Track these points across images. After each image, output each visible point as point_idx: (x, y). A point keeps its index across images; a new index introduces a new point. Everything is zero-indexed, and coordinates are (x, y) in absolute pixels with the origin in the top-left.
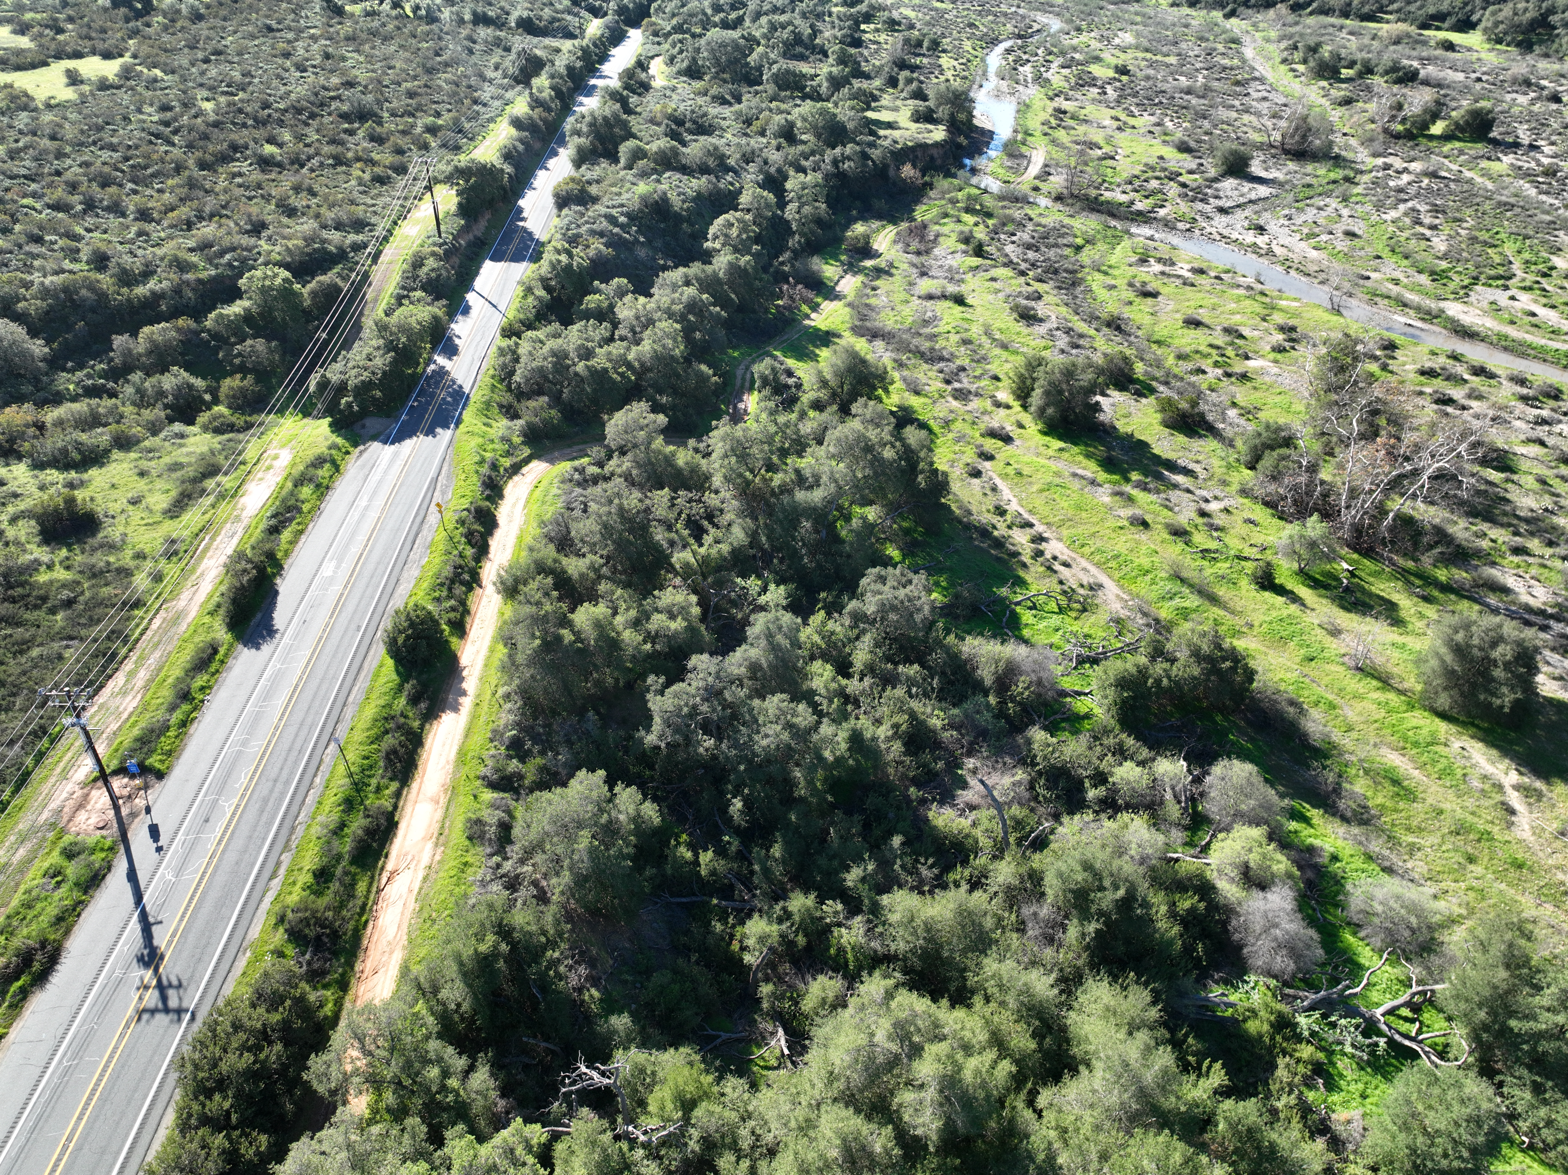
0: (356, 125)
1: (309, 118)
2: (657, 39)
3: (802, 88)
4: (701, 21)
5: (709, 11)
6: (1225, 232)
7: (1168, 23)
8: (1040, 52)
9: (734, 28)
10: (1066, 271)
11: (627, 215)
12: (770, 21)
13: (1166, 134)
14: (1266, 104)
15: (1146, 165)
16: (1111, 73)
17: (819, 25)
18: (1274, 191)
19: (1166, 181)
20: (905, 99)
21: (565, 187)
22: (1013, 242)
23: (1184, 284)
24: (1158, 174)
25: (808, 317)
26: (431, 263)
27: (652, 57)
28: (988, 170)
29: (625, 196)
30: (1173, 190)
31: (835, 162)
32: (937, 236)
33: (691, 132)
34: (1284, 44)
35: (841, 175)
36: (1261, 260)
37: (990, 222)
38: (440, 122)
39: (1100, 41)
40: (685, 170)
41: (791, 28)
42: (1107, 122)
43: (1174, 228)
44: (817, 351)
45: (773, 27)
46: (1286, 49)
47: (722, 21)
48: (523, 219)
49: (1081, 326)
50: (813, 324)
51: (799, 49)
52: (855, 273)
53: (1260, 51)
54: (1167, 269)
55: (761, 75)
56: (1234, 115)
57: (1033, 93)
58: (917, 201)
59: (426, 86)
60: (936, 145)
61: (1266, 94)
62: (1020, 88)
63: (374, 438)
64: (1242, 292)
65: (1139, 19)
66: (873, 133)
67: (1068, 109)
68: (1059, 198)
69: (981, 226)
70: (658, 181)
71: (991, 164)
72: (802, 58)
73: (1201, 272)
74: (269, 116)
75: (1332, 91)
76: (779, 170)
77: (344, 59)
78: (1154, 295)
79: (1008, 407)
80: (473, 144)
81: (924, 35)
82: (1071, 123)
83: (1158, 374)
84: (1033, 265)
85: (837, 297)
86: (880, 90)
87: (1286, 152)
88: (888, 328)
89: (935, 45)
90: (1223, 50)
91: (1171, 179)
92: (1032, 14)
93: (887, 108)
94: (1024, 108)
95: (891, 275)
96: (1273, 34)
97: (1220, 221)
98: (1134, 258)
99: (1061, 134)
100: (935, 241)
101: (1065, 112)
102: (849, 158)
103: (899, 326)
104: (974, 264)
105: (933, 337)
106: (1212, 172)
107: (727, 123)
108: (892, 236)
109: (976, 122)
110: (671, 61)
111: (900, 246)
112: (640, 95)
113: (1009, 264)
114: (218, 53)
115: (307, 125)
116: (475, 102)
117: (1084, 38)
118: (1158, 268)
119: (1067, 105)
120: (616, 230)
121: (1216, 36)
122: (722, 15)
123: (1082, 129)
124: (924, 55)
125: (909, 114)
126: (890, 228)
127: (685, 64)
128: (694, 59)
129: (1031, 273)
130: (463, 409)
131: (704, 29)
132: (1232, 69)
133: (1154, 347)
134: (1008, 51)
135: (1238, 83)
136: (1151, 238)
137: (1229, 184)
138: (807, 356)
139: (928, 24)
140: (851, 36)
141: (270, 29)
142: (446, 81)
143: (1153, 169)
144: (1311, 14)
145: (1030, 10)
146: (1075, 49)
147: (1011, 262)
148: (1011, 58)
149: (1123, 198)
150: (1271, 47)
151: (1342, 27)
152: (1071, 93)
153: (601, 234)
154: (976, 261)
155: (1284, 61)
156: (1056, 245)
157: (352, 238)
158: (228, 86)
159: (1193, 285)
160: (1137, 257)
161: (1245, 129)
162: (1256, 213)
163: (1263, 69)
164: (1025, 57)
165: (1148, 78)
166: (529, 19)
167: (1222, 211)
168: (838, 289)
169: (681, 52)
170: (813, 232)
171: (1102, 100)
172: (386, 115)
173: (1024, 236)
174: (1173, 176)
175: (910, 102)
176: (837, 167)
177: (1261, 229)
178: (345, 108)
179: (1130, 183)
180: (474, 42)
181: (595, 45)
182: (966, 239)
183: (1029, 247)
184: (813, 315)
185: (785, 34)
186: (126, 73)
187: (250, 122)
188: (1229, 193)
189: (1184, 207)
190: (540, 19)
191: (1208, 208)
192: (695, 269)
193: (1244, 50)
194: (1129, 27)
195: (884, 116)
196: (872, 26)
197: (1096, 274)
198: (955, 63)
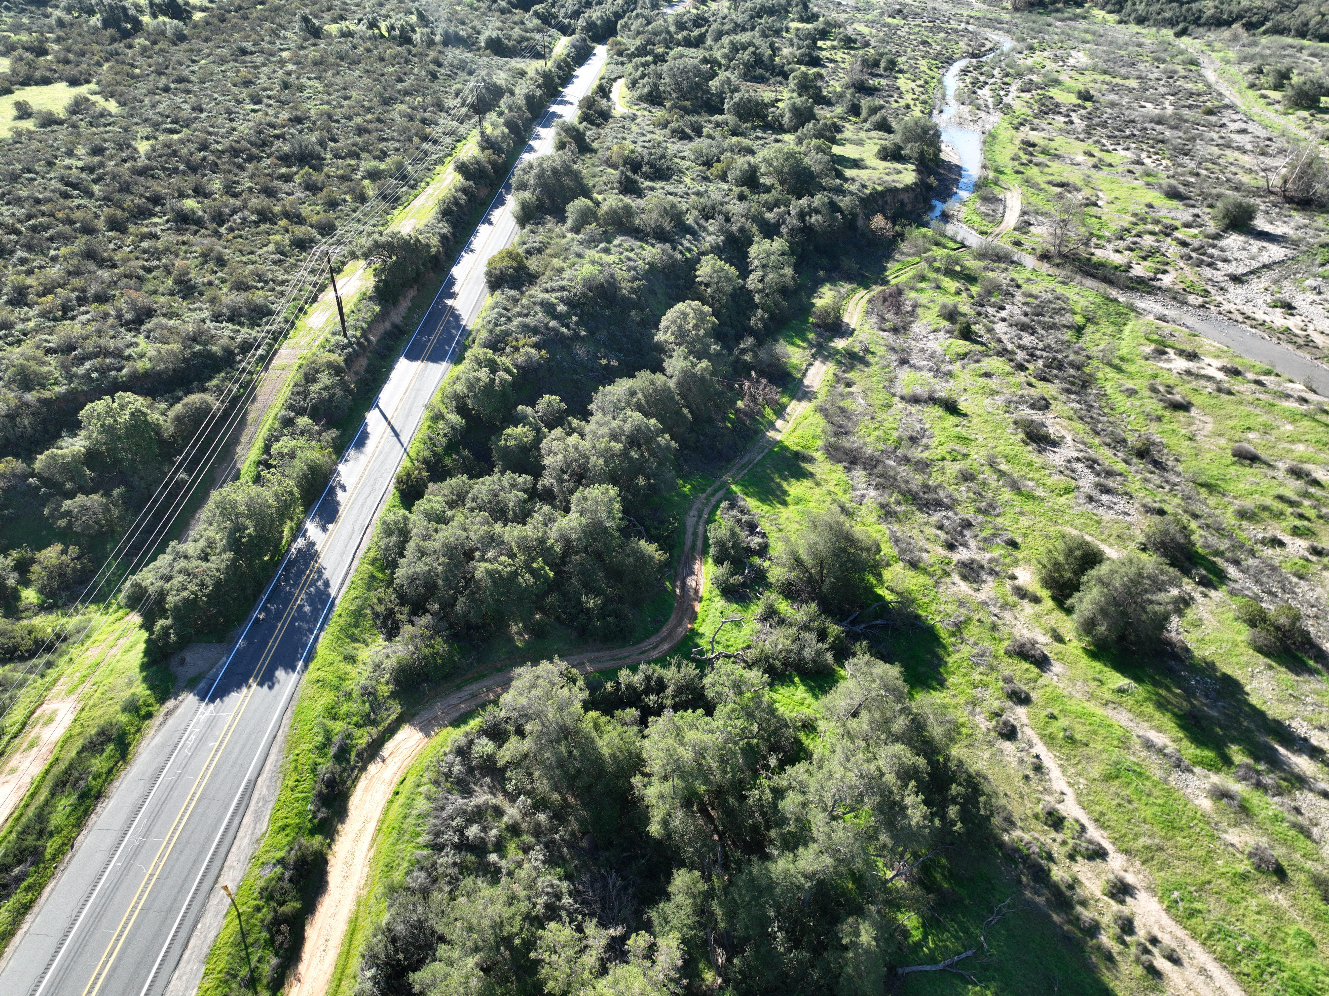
0: (294, 169)
1: (245, 161)
2: (621, 59)
3: (764, 117)
4: (665, 39)
5: (672, 29)
6: (1248, 310)
7: (1121, 42)
8: (996, 72)
9: (696, 46)
10: (1072, 365)
11: (566, 301)
12: (731, 42)
13: (1148, 175)
14: (1248, 138)
15: (1135, 215)
16: (1073, 99)
17: (778, 42)
18: (1288, 252)
19: (1161, 237)
20: (869, 130)
21: (499, 265)
22: (1004, 320)
23: (1219, 390)
24: (1150, 227)
25: (772, 425)
26: (325, 379)
27: (615, 80)
28: (962, 216)
29: (567, 274)
30: (1172, 249)
31: (802, 215)
32: (915, 306)
33: (647, 177)
34: (1246, 67)
35: (807, 230)
36: (1299, 352)
37: (975, 289)
38: (383, 166)
39: (1055, 62)
40: (637, 233)
41: (751, 49)
42: (1080, 158)
43: (1184, 303)
44: (785, 485)
45: (735, 48)
46: (1250, 72)
47: (685, 38)
48: (453, 296)
49: (1106, 456)
50: (778, 437)
51: (759, 71)
52: (825, 359)
53: (1222, 74)
54: (1191, 365)
55: (723, 104)
56: (1216, 151)
57: (994, 119)
58: (889, 257)
59: (379, 120)
60: (907, 188)
61: (1243, 126)
62: (982, 114)
63: (191, 685)
64: (1292, 405)
65: (1089, 37)
66: (839, 175)
67: (1036, 141)
68: (1045, 257)
69: (964, 295)
70: (607, 251)
71: (964, 209)
72: (761, 80)
73: (1236, 372)
74: (204, 159)
75: (1316, 123)
76: (742, 230)
77: (301, 89)
78: (1184, 407)
79: (1036, 600)
80: (414, 192)
81: (882, 55)
82: (1041, 158)
83: (1224, 545)
84: (1032, 355)
85: (805, 395)
86: (843, 118)
87: (1289, 200)
88: (869, 451)
89: (892, 64)
90: (1182, 73)
91: (1167, 235)
92: (982, 30)
93: (851, 142)
94: (989, 139)
95: (867, 364)
96: (1232, 55)
97: (1236, 293)
98: (1148, 349)
99: (1033, 172)
100: (912, 313)
101: (1034, 145)
102: (817, 211)
103: (881, 446)
104: (962, 350)
105: (923, 466)
106: (1212, 227)
107: (686, 164)
108: (863, 303)
109: (942, 156)
110: (633, 85)
111: (874, 319)
112: (598, 126)
113: (1003, 352)
114: (181, 80)
115: (242, 169)
116: (425, 138)
117: (1038, 57)
118: (1181, 364)
119: (1034, 136)
120: (553, 323)
121: (1173, 57)
122: (685, 33)
123: (1055, 166)
124: (881, 76)
125: (876, 149)
126: (861, 292)
127: (646, 90)
128: (656, 86)
129: (1031, 366)
130: (321, 629)
131: (667, 47)
132: (1199, 95)
133: (1204, 492)
134: (965, 72)
135: (1210, 112)
136: (1162, 318)
137: (1234, 241)
138: (772, 492)
139: (883, 41)
140: (810, 55)
141: (244, 52)
142: (401, 115)
143: (1144, 220)
144: (1265, 33)
145: (979, 27)
146: (1031, 70)
147: (1005, 350)
148: (968, 80)
149: (1118, 259)
150: (1233, 69)
151: (1301, 49)
152: (1036, 121)
153: (535, 331)
154: (963, 346)
155: (1252, 86)
156: (1054, 327)
157: (246, 333)
158: (173, 122)
159: (1230, 393)
160: (1153, 346)
161: (1233, 169)
162: (1276, 282)
163: (1231, 95)
164: (982, 78)
165: (1113, 105)
166: (498, 39)
167: (1237, 279)
168: (806, 382)
169: (643, 76)
170: (776, 304)
171: (1068, 130)
172: (329, 156)
173: (1014, 310)
174: (1169, 231)
175: (874, 134)
176: (803, 221)
177: (1289, 307)
178: (286, 148)
179: (1122, 238)
180: (440, 65)
181: (559, 67)
182: (951, 315)
183: (1024, 327)
184: (779, 423)
185: (745, 56)
186: (78, 107)
187: (182, 167)
188: (1237, 255)
189: (1190, 273)
190: (509, 38)
191: (1218, 276)
192: (643, 379)
193: (1203, 71)
194: (1081, 46)
195: (849, 151)
196: (829, 43)
197: (1108, 369)
198: (913, 85)
